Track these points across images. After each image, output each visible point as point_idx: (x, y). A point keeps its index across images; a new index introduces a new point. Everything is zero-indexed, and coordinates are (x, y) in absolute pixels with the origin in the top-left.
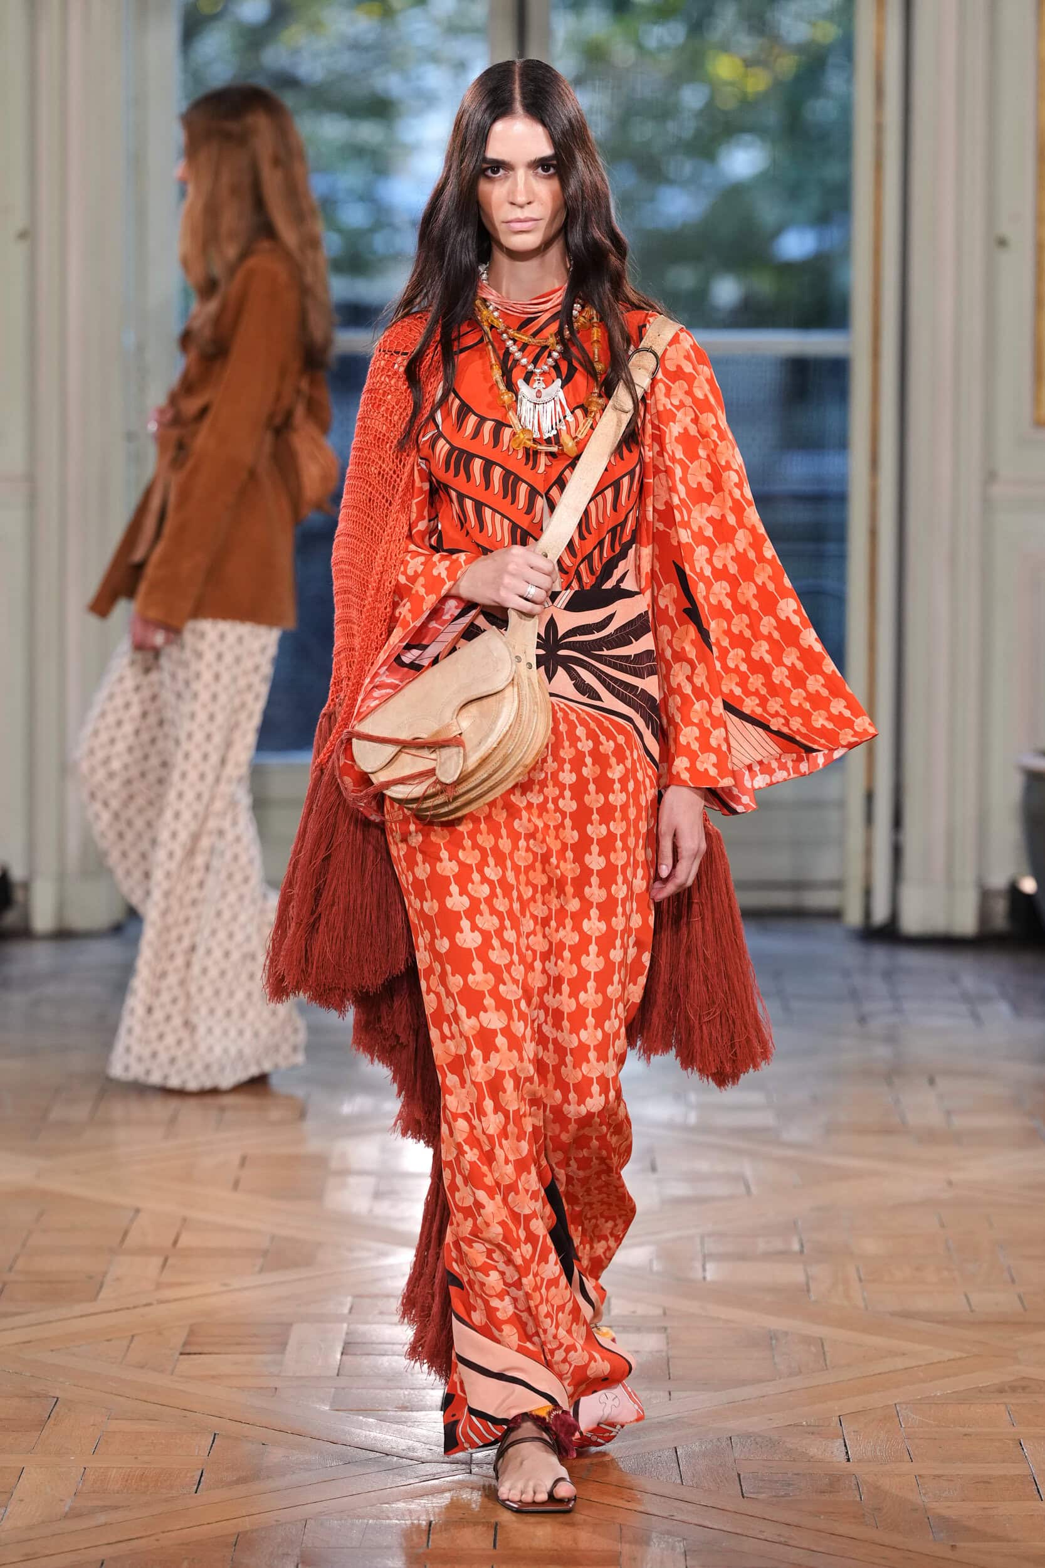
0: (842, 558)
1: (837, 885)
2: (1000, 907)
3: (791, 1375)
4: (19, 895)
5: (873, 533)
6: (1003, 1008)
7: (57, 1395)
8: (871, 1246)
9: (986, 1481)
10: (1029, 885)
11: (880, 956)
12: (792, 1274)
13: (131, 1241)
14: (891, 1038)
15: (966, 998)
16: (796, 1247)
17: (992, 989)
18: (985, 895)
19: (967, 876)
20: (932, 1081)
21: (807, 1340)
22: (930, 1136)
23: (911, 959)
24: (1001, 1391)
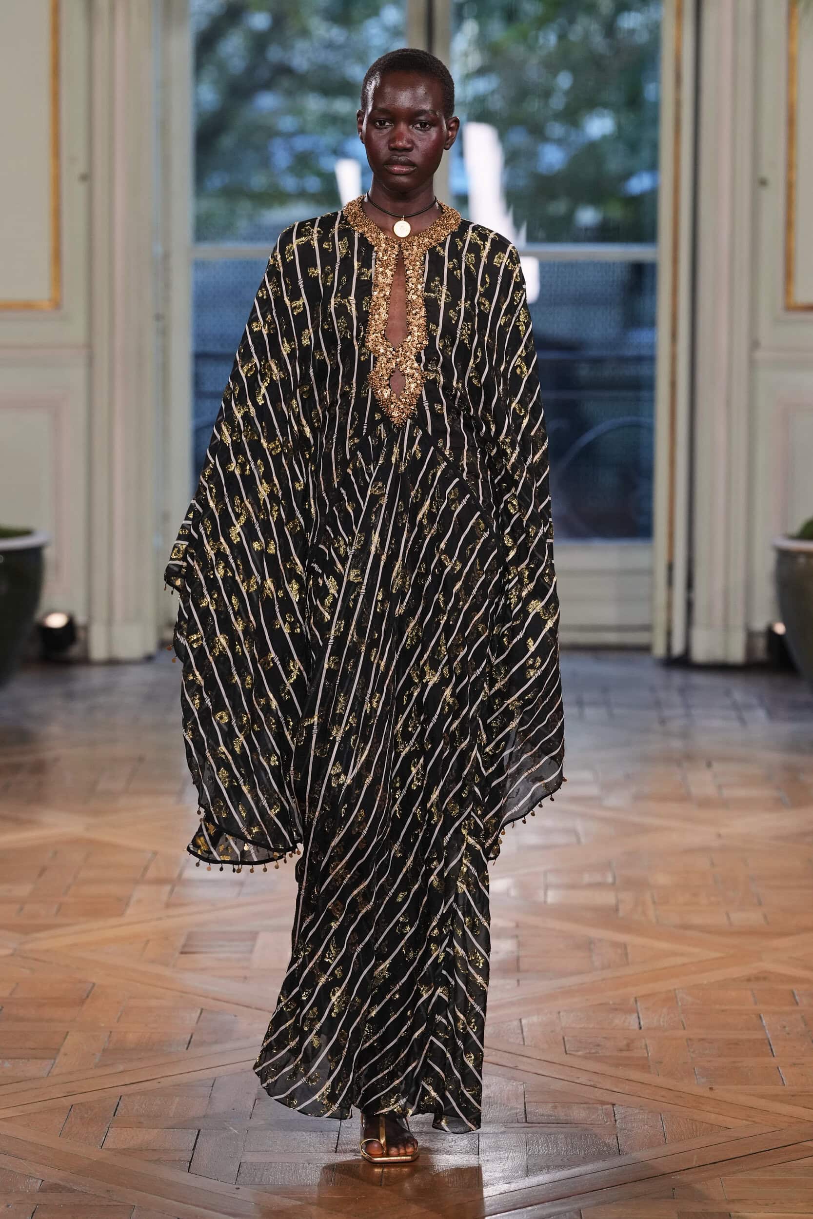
0: (652, 401)
1: (648, 628)
2: (761, 644)
3: (603, 969)
4: (81, 634)
5: (673, 385)
6: (761, 714)
7: (94, 981)
8: (662, 879)
9: (737, 1043)
10: (780, 629)
11: (678, 678)
12: (607, 898)
13: (151, 874)
14: (685, 735)
15: (736, 707)
16: (610, 879)
17: (754, 701)
18: (751, 636)
19: (738, 621)
20: (709, 765)
21: (615, 945)
22: (705, 803)
23: (700, 680)
24: (749, 980)
